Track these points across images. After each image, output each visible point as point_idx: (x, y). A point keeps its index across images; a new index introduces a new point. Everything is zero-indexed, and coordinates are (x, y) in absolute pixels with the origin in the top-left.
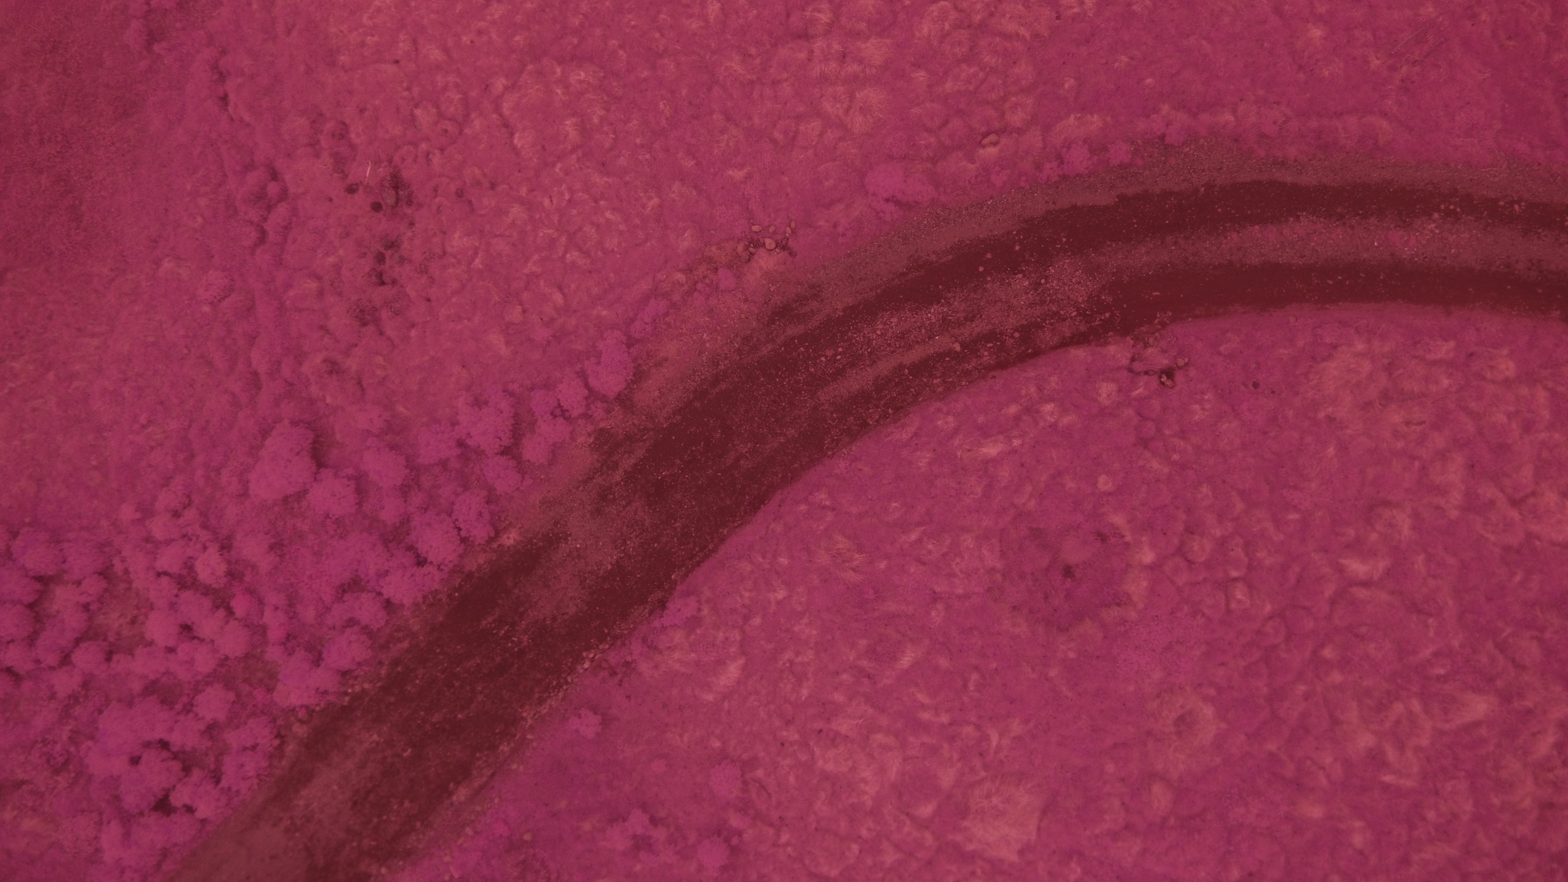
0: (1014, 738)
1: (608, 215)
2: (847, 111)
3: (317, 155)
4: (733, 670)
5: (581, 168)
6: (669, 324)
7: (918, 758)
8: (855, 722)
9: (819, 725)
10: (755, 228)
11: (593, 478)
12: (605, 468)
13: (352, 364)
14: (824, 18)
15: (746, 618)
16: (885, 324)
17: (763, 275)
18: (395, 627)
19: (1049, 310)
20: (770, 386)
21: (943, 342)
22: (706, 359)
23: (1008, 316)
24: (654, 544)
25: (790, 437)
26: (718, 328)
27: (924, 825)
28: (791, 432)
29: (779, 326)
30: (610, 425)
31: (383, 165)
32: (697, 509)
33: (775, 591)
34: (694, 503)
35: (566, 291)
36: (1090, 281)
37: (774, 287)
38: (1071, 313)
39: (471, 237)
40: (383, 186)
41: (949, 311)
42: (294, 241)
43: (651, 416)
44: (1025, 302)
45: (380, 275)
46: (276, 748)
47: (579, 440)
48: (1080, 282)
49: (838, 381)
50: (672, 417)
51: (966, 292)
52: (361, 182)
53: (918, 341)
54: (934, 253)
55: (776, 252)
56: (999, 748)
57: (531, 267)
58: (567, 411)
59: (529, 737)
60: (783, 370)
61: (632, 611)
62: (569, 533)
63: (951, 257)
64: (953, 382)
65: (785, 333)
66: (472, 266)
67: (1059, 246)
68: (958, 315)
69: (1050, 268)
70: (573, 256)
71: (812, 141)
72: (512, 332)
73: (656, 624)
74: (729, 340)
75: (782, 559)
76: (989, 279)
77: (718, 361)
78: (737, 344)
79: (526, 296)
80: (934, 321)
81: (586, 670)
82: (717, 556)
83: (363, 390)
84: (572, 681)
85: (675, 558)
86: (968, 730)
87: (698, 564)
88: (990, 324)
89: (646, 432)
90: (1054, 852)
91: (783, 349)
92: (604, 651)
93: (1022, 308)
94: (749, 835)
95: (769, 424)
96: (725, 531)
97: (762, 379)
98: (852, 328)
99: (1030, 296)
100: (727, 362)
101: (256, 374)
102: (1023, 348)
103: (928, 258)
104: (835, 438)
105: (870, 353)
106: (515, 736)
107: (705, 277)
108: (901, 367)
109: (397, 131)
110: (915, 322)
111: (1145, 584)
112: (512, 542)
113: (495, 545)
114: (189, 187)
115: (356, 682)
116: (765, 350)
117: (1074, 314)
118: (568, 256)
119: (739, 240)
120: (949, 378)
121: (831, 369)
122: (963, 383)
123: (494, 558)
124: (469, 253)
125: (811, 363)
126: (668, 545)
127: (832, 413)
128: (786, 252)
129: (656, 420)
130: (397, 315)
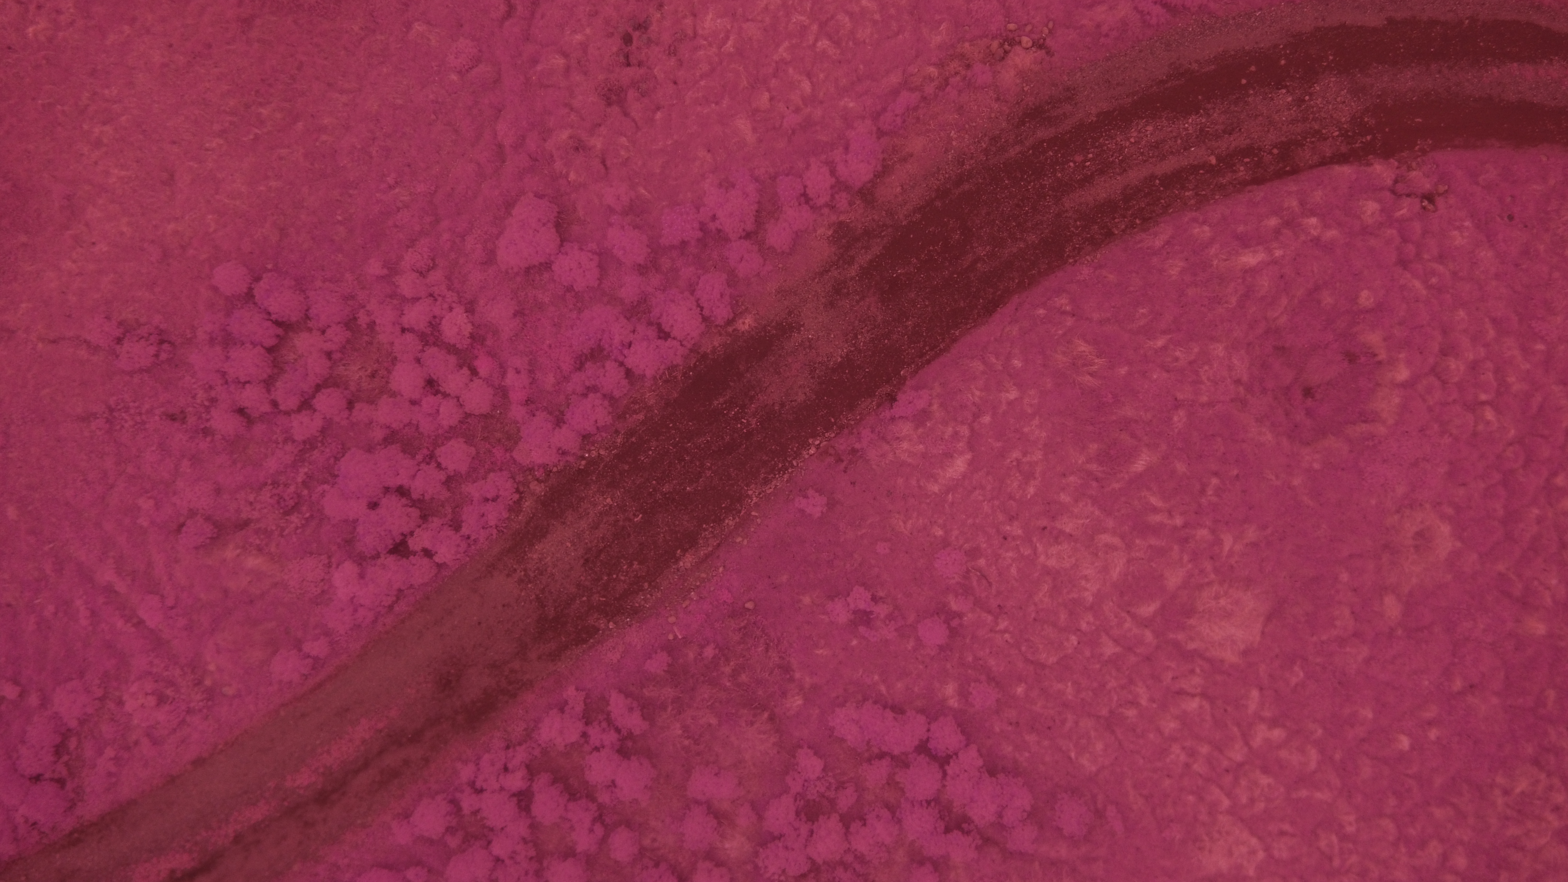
0: (1247, 545)
4: (960, 465)
6: (917, 118)
7: (1143, 559)
8: (1082, 522)
9: (1043, 522)
10: (1012, 26)
11: (829, 271)
12: (840, 263)
13: (597, 143)
15: (976, 415)
16: (1140, 132)
17: (1017, 74)
18: (632, 399)
19: (1311, 128)
20: (1014, 189)
21: (1198, 154)
22: (952, 157)
23: (1268, 131)
24: (884, 340)
25: (1030, 242)
26: (967, 126)
27: (1146, 623)
28: (1032, 238)
29: (1030, 127)
30: (850, 219)
32: (929, 309)
33: (1007, 391)
34: (927, 303)
35: (815, 80)
36: (1355, 102)
37: (1028, 87)
38: (1333, 133)
39: (724, 20)
41: (1208, 122)
42: (542, 17)
43: (891, 213)
44: (1287, 119)
45: (627, 56)
46: (514, 502)
47: (819, 232)
48: (1344, 102)
49: (1085, 188)
50: (912, 215)
51: (1227, 104)
53: (1172, 152)
54: (1196, 61)
55: (1032, 51)
56: (1231, 553)
57: (783, 52)
58: (812, 200)
59: (753, 513)
60: (1029, 173)
61: (860, 402)
62: (802, 323)
63: (1213, 67)
64: (1205, 195)
65: (1035, 136)
66: (722, 50)
67: (1325, 64)
68: (1216, 127)
69: (1315, 85)
70: (824, 44)
72: (759, 118)
73: (887, 414)
74: (977, 140)
75: (1016, 361)
76: (1251, 92)
77: (964, 160)
78: (985, 143)
79: (774, 83)
80: (1190, 132)
81: (811, 455)
82: (948, 355)
83: (606, 168)
84: (798, 464)
85: (904, 356)
86: (1203, 533)
87: (928, 362)
88: (1248, 138)
89: (885, 228)
90: (1277, 656)
91: (1031, 152)
92: (829, 440)
93: (1283, 124)
94: (967, 619)
95: (1010, 228)
96: (957, 332)
97: (1006, 182)
98: (1104, 134)
100: (972, 161)
101: (500, 146)
102: (1281, 165)
103: (1190, 66)
104: (1077, 246)
105: (1121, 161)
106: (740, 512)
107: (956, 73)
108: (1153, 177)
110: (1171, 132)
111: (1397, 400)
112: (747, 327)
113: (730, 329)
115: (593, 448)
116: (1013, 152)
117: (1337, 133)
118: (819, 44)
119: (994, 38)
120: (1202, 191)
121: (1079, 175)
122: (1217, 197)
123: (729, 342)
124: (721, 36)
125: (1059, 168)
126: (899, 343)
127: (1076, 221)
128: (1044, 51)
129: (896, 217)
130: (643, 96)
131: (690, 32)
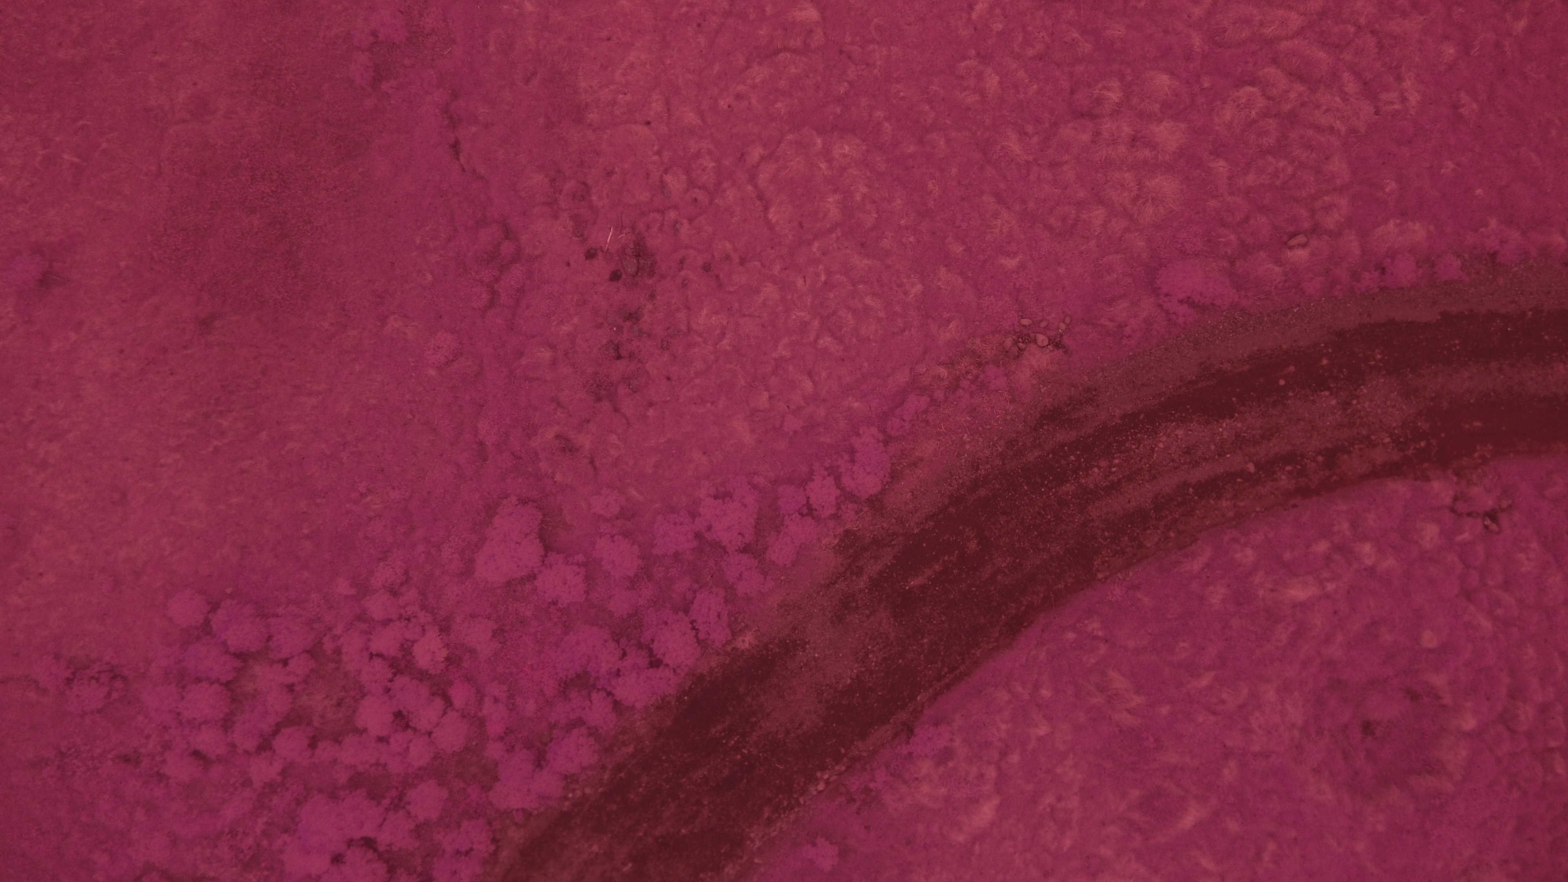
1: (868, 300)
2: (1135, 199)
3: (556, 217)
4: (987, 812)
5: (839, 248)
6: (927, 422)
10: (1025, 322)
11: (835, 583)
12: (848, 574)
13: (585, 441)
14: (1114, 96)
15: (1004, 754)
16: (1169, 436)
17: (1034, 374)
18: (622, 730)
19: (1358, 434)
20: (1034, 496)
21: (1234, 461)
22: (965, 462)
23: (1311, 437)
24: (898, 660)
25: (1054, 554)
26: (980, 429)
28: (1056, 549)
29: (1048, 430)
30: (857, 527)
31: (625, 231)
32: (946, 625)
33: (1037, 726)
34: (944, 619)
35: (817, 379)
36: (1406, 405)
37: (1046, 388)
38: (1383, 438)
39: (719, 316)
40: (626, 254)
41: (1244, 426)
42: (528, 307)
43: (901, 520)
44: (1331, 424)
45: (617, 348)
46: (491, 854)
47: (824, 543)
48: (1394, 406)
49: (1113, 496)
50: (924, 522)
51: (1264, 407)
52: (601, 247)
53: (1206, 458)
54: (1229, 361)
55: (1048, 350)
58: (816, 511)
59: (756, 860)
60: (1050, 479)
61: (872, 731)
62: (807, 640)
63: (1247, 367)
64: (1245, 506)
65: (1054, 439)
66: (718, 346)
67: (1372, 363)
68: (1254, 432)
69: (1362, 387)
70: (826, 341)
71: (1095, 231)
72: (757, 419)
73: (904, 749)
74: (991, 443)
75: (1045, 691)
76: (1291, 394)
77: (978, 465)
78: (1000, 447)
79: (773, 381)
80: (1225, 437)
81: (820, 792)
82: (970, 681)
83: (595, 469)
84: (805, 802)
85: (920, 678)
87: (948, 687)
88: (1290, 444)
89: (895, 536)
91: (1051, 456)
92: (840, 773)
93: (1327, 430)
95: (1031, 538)
96: (978, 653)
98: (1130, 438)
99: (1337, 416)
100: (988, 466)
101: (481, 444)
102: (1327, 474)
103: (1221, 366)
104: (1107, 560)
105: (1151, 468)
106: (741, 858)
107: (967, 373)
108: (1186, 485)
109: (644, 196)
110: (1203, 436)
111: (1464, 752)
112: (747, 645)
113: (730, 649)
114: (418, 241)
115: (578, 787)
116: (1031, 456)
117: (1387, 440)
118: (821, 341)
119: (1007, 334)
120: (1240, 502)
121: (1104, 482)
122: (1259, 513)
123: (727, 662)
124: (717, 332)
125: (1083, 474)
126: (914, 663)
127: (1103, 531)
128: (1061, 351)
129: (907, 525)
130: (635, 392)
131: (683, 328)
